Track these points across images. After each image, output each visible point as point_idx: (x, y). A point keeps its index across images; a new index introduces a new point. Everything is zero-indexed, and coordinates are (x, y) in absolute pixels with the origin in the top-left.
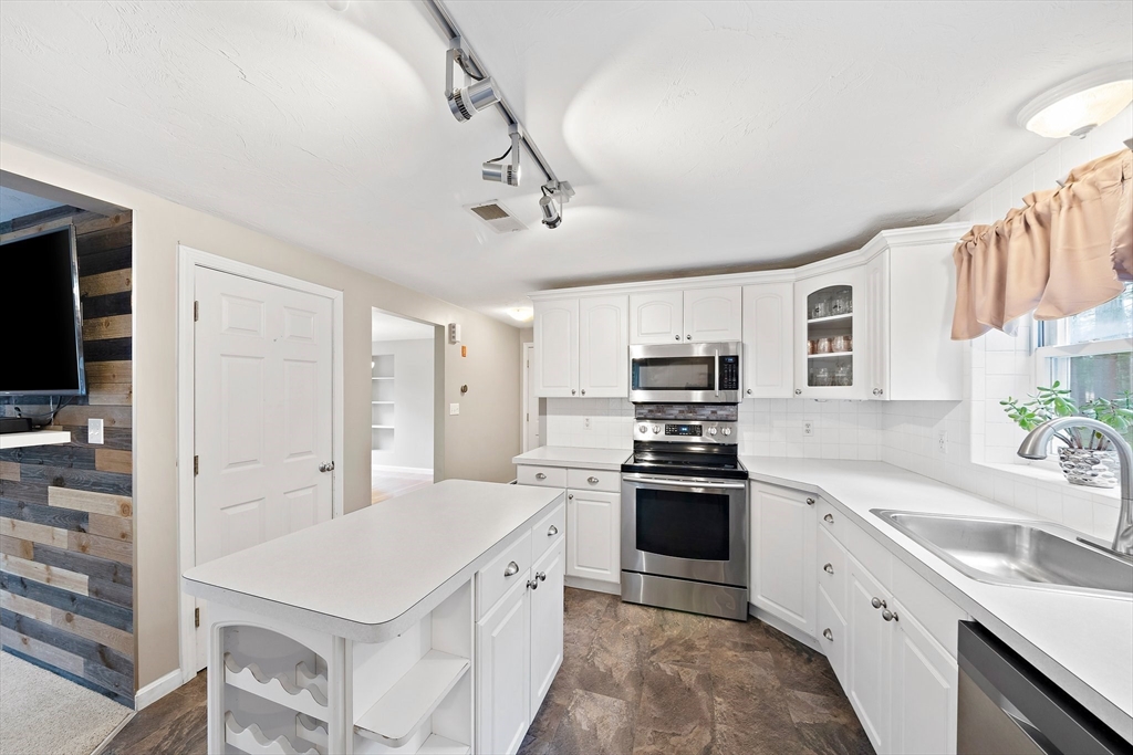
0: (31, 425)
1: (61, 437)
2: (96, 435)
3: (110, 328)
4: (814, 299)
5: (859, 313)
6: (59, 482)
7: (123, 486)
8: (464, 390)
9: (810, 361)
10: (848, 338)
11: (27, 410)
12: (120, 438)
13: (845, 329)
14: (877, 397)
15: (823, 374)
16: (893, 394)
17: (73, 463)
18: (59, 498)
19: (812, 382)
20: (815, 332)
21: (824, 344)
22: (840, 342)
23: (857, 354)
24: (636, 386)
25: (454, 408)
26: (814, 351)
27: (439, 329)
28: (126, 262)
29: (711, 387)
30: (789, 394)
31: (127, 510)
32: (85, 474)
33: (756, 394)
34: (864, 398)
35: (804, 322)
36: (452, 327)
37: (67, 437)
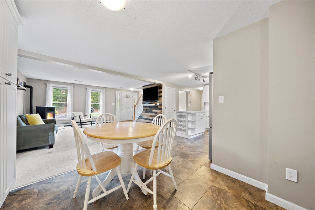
0: (152, 104)
1: (154, 105)
2: (158, 104)
3: (160, 95)
6: (154, 109)
7: (161, 109)
8: (191, 102)
11: (151, 103)
12: (161, 105)
17: (156, 107)
18: (153, 111)
25: (189, 105)
27: (187, 92)
28: (162, 89)
31: (162, 111)
32: (157, 108)
36: (189, 92)
37: (155, 105)
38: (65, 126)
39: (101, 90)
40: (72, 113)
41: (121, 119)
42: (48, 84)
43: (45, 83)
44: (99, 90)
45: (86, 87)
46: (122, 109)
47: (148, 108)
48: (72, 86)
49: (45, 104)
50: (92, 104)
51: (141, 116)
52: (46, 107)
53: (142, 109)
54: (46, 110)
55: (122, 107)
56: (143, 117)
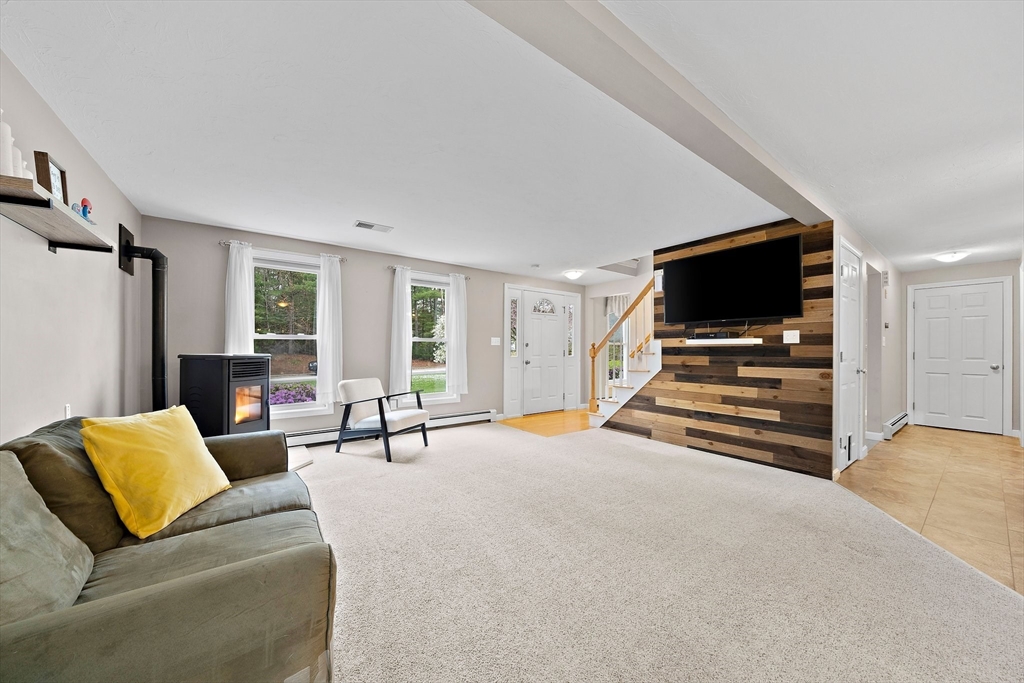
1: (752, 341)
2: (792, 339)
3: (812, 282)
6: (747, 364)
7: (822, 363)
8: (886, 327)
11: (724, 329)
12: (819, 340)
17: (767, 354)
18: (747, 372)
25: (884, 341)
27: (879, 275)
28: (828, 248)
31: (826, 376)
32: (781, 359)
36: (886, 273)
37: (759, 341)
38: (308, 446)
39: (450, 279)
40: (343, 386)
41: (522, 407)
42: (234, 244)
43: (223, 237)
44: (443, 279)
45: (392, 262)
46: (527, 363)
47: (704, 361)
48: (336, 259)
49: (222, 343)
50: (417, 339)
51: (646, 394)
52: (229, 359)
53: (656, 363)
54: (226, 372)
55: (529, 355)
56: (660, 401)
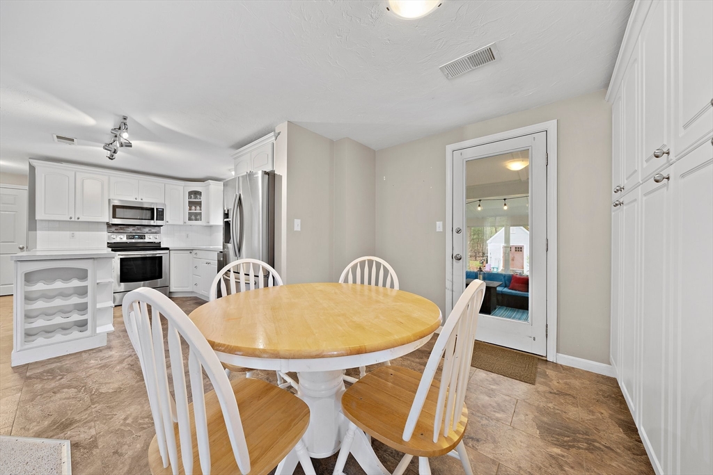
4: (190, 193)
5: (203, 199)
9: (189, 213)
10: (200, 207)
13: (199, 204)
14: (207, 224)
15: (193, 217)
16: (211, 223)
19: (190, 219)
20: (191, 204)
21: (193, 208)
22: (198, 208)
23: (203, 212)
24: (114, 217)
26: (190, 210)
29: (152, 219)
30: (182, 223)
33: (170, 223)
34: (205, 224)
35: (187, 200)
